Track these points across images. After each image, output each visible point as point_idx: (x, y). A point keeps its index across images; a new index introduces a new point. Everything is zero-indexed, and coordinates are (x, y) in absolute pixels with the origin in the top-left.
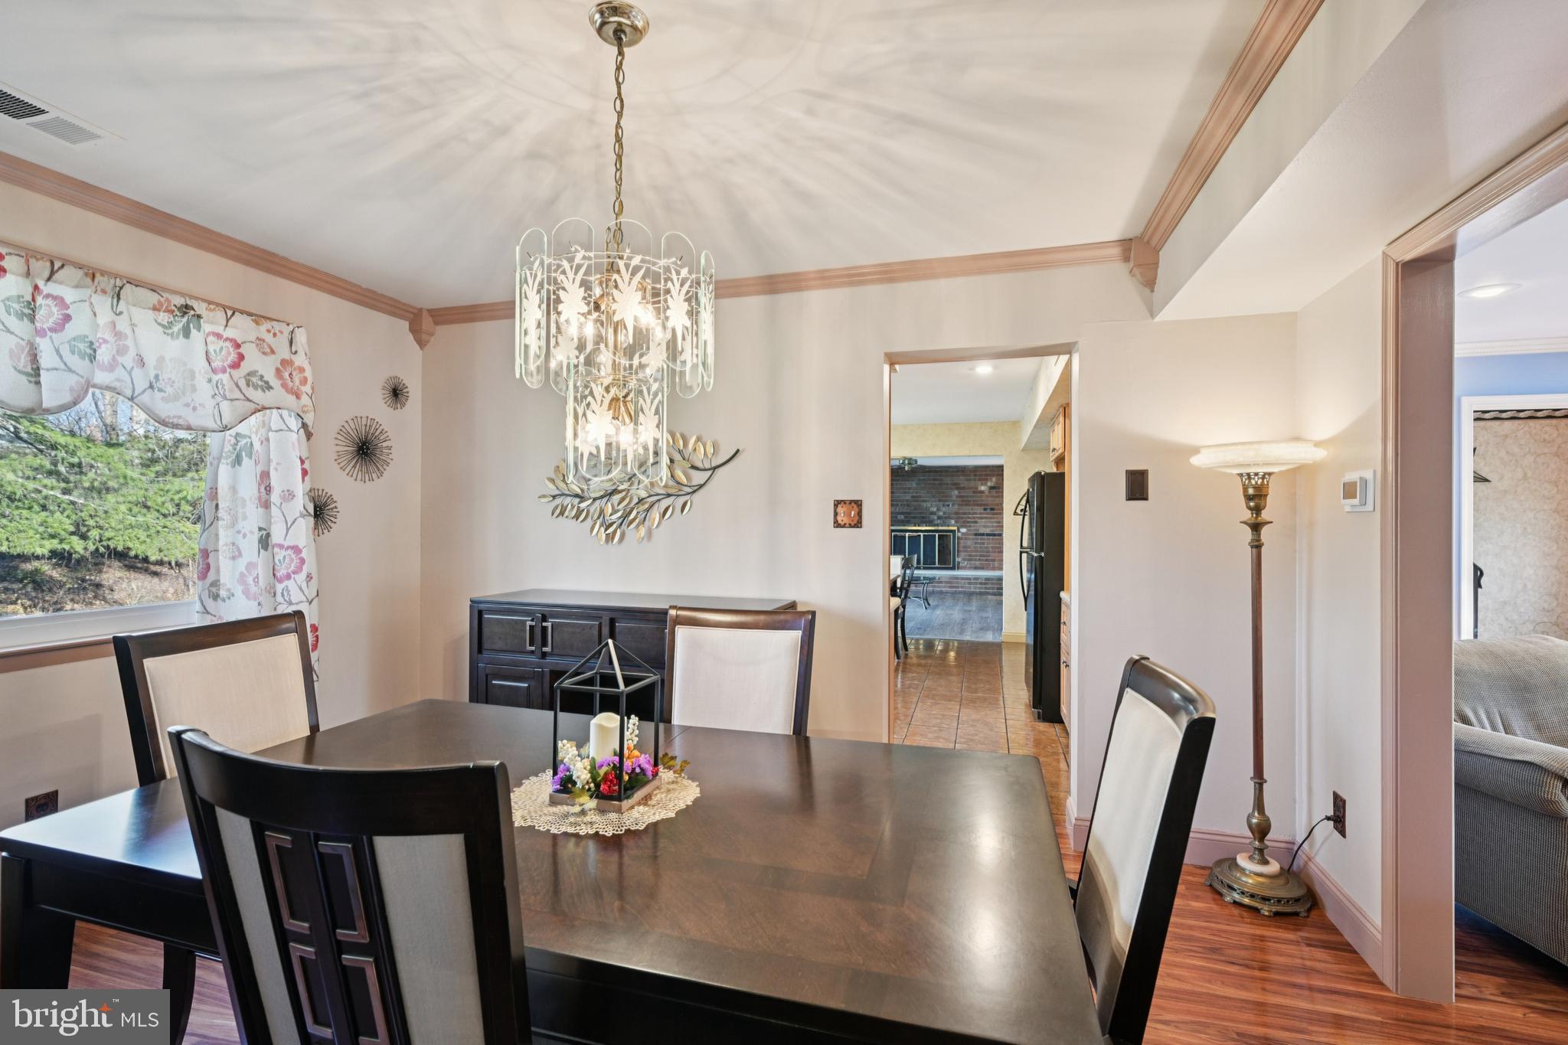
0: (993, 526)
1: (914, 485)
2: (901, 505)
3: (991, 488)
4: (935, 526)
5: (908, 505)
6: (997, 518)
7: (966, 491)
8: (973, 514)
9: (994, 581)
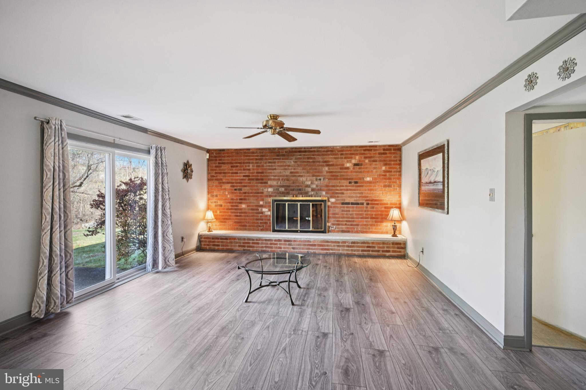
0: (357, 197)
1: (293, 163)
2: (282, 180)
3: (355, 165)
4: (309, 196)
5: (288, 180)
6: (360, 190)
7: (334, 167)
8: (341, 186)
9: (359, 245)
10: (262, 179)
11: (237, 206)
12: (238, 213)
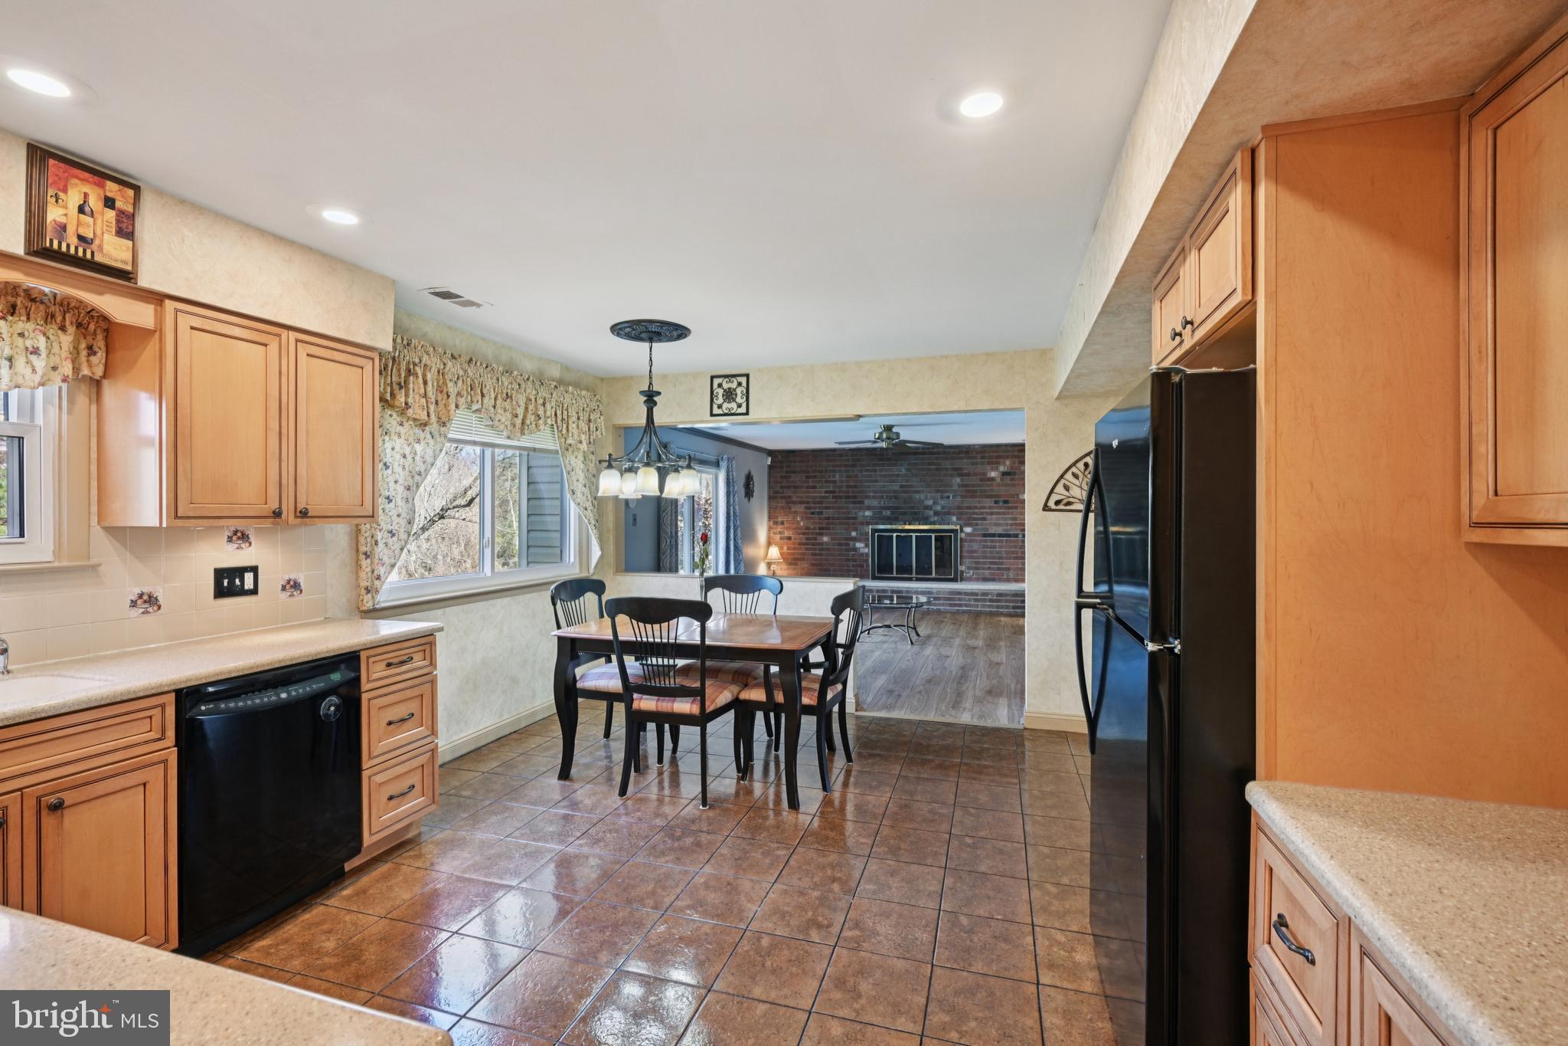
0: (1007, 525)
1: (904, 471)
2: (887, 497)
3: (1004, 474)
4: (931, 524)
5: (896, 498)
6: (1012, 514)
7: (971, 478)
8: (981, 508)
9: (1008, 598)
10: (855, 497)
11: (815, 539)
12: (815, 549)
